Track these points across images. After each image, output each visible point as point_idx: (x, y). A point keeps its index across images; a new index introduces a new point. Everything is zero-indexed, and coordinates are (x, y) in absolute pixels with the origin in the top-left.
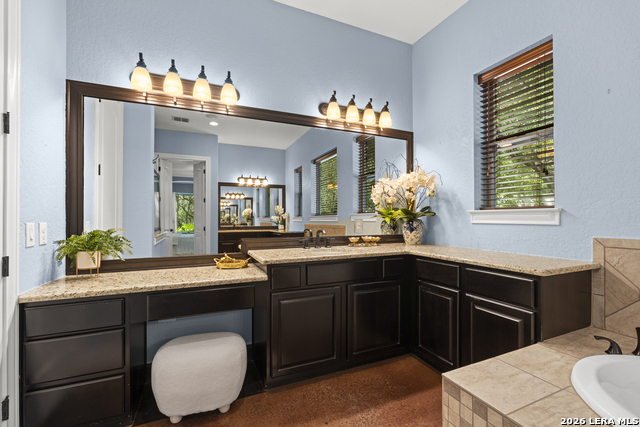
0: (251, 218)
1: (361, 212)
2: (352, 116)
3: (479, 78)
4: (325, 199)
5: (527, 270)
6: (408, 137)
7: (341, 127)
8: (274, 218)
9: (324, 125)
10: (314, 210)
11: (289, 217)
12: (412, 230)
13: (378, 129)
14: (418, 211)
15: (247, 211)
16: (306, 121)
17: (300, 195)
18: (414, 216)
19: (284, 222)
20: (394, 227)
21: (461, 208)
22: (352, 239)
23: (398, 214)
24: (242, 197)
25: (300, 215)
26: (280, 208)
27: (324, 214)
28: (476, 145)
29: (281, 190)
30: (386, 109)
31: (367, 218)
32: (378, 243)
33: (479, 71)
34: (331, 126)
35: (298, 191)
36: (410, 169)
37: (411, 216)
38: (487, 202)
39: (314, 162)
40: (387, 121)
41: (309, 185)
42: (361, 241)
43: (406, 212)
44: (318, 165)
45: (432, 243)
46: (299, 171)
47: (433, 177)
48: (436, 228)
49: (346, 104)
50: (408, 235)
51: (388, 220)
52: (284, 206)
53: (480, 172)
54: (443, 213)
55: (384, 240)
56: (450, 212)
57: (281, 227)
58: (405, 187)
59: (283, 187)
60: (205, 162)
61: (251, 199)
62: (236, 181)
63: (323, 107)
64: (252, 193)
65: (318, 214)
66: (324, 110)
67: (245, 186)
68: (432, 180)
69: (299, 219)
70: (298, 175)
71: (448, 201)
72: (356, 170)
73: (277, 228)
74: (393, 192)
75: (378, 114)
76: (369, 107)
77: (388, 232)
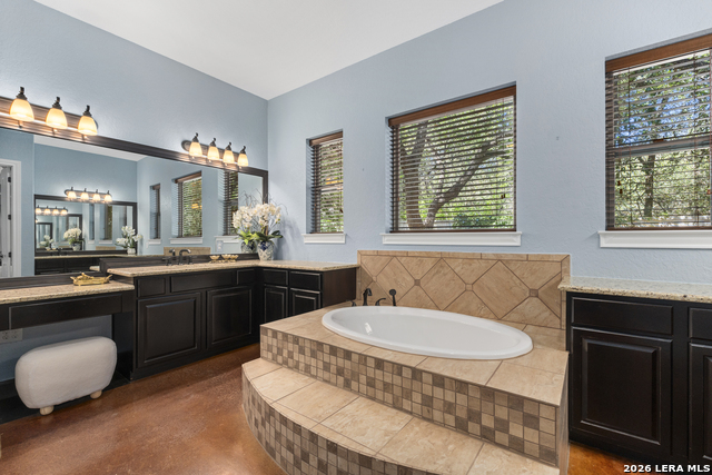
0: (79, 240)
1: (226, 234)
2: (213, 154)
3: (310, 142)
4: (189, 218)
6: (264, 174)
7: (204, 163)
8: (121, 241)
9: (187, 159)
10: (175, 231)
11: (142, 240)
12: (264, 249)
13: (237, 167)
14: (270, 233)
15: (73, 232)
16: (169, 155)
17: (158, 215)
18: (266, 238)
19: (135, 245)
20: (253, 247)
21: (298, 233)
22: (213, 257)
23: (255, 237)
24: (64, 213)
25: (157, 236)
26: (129, 229)
27: (188, 235)
28: (307, 188)
29: (130, 209)
30: (243, 152)
31: (229, 240)
32: (237, 260)
33: (310, 137)
34: (193, 161)
35: (155, 210)
36: (266, 200)
37: (264, 238)
38: (315, 228)
39: (176, 181)
40: (243, 162)
41: (169, 204)
42: (221, 258)
43: (259, 234)
44: (181, 184)
45: (281, 259)
46: (156, 188)
47: (280, 209)
48: (284, 247)
49: (209, 144)
50: (262, 253)
51: (246, 241)
52: (135, 226)
53: (310, 207)
54: (288, 236)
55: (241, 257)
56: (292, 235)
57: (131, 251)
58: (259, 215)
59: (134, 205)
60: (11, 168)
61: (80, 216)
62: (63, 195)
63: (185, 144)
64: (81, 208)
65: (180, 236)
66: (186, 147)
67: (76, 201)
68: (278, 211)
69: (157, 242)
70: (154, 192)
71: (291, 227)
72: (221, 194)
73: (125, 252)
74: (249, 219)
75: (236, 155)
76: (229, 148)
77: (246, 251)
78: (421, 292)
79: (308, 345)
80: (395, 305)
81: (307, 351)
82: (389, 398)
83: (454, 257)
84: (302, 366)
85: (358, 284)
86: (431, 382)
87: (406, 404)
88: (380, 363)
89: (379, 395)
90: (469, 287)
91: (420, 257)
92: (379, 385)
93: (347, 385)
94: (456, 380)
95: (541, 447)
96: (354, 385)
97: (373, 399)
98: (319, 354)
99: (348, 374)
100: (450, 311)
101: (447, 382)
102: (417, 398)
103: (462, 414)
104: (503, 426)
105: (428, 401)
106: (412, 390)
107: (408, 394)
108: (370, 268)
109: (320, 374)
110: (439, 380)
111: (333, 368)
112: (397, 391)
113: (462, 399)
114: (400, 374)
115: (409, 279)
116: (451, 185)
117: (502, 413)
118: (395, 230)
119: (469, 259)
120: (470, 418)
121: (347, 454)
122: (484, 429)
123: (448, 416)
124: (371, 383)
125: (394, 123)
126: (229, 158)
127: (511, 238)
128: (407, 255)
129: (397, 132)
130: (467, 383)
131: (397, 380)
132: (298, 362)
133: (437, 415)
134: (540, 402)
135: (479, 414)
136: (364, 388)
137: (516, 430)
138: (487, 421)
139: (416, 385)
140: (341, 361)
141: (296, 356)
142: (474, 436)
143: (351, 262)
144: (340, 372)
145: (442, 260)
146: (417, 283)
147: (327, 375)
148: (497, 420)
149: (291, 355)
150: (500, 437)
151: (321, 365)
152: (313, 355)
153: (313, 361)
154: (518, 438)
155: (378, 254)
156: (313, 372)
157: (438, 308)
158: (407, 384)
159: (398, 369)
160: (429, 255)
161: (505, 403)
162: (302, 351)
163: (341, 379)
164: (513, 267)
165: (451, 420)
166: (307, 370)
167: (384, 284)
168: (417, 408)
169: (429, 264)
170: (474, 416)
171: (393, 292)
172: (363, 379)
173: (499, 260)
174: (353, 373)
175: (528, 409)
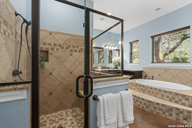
1: (109, 63)
3: (130, 43)
5: (134, 71)
6: (119, 50)
7: (108, 49)
9: (105, 49)
13: (114, 49)
16: (103, 48)
18: (120, 64)
21: (127, 63)
23: (117, 64)
30: (115, 46)
36: (119, 56)
38: (131, 62)
39: (98, 52)
42: (111, 68)
43: (118, 63)
50: (119, 67)
53: (130, 57)
55: (115, 68)
56: (126, 63)
58: (118, 59)
63: (105, 46)
71: (125, 62)
72: (108, 55)
74: (116, 60)
75: (114, 47)
76: (113, 46)
77: (115, 67)
78: (160, 77)
79: (134, 84)
80: (153, 79)
81: (134, 86)
82: (153, 95)
83: (170, 69)
84: (133, 88)
85: (143, 75)
86: (163, 92)
87: (157, 96)
88: (151, 88)
89: (151, 94)
90: (175, 76)
91: (160, 69)
92: (151, 92)
93: (144, 92)
94: (169, 92)
95: (189, 105)
96: (145, 92)
97: (150, 95)
98: (137, 86)
99: (144, 90)
100: (169, 82)
101: (167, 92)
102: (160, 95)
103: (171, 98)
104: (180, 100)
105: (163, 95)
106: (159, 93)
107: (158, 94)
108: (146, 71)
109: (137, 90)
110: (165, 92)
111: (140, 89)
112: (155, 93)
113: (170, 95)
114: (156, 90)
115: (157, 74)
116: (172, 48)
117: (180, 98)
118: (153, 62)
119: (175, 70)
120: (172, 99)
121: (146, 100)
122: (176, 101)
123: (167, 98)
124: (149, 92)
125: (153, 37)
126: (110, 47)
127: (188, 64)
128: (156, 68)
129: (154, 39)
130: (172, 92)
131: (155, 91)
132: (132, 88)
133: (165, 98)
134: (189, 96)
135: (175, 98)
136: (147, 93)
137: (183, 101)
138: (177, 99)
139: (160, 92)
140: (142, 88)
141: (132, 87)
142: (173, 102)
143: (141, 70)
144: (142, 90)
145: (166, 70)
146: (159, 75)
147: (139, 90)
148: (179, 99)
149: (130, 86)
150: (179, 102)
151: (137, 88)
152: (136, 86)
153: (136, 88)
154: (184, 103)
155: (148, 68)
156: (136, 89)
157: (165, 81)
158: (158, 92)
159: (156, 89)
160: (163, 68)
161: (181, 96)
162: (133, 85)
163: (142, 91)
164: (189, 72)
165: (168, 99)
166: (134, 89)
167: (150, 75)
168: (160, 97)
169: (163, 70)
170: (173, 98)
171: (153, 77)
172: (147, 91)
173: (184, 70)
174: (145, 90)
175: (186, 97)
